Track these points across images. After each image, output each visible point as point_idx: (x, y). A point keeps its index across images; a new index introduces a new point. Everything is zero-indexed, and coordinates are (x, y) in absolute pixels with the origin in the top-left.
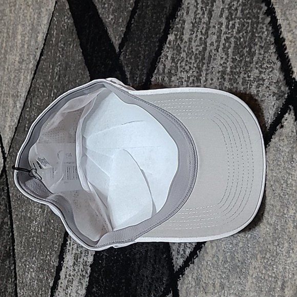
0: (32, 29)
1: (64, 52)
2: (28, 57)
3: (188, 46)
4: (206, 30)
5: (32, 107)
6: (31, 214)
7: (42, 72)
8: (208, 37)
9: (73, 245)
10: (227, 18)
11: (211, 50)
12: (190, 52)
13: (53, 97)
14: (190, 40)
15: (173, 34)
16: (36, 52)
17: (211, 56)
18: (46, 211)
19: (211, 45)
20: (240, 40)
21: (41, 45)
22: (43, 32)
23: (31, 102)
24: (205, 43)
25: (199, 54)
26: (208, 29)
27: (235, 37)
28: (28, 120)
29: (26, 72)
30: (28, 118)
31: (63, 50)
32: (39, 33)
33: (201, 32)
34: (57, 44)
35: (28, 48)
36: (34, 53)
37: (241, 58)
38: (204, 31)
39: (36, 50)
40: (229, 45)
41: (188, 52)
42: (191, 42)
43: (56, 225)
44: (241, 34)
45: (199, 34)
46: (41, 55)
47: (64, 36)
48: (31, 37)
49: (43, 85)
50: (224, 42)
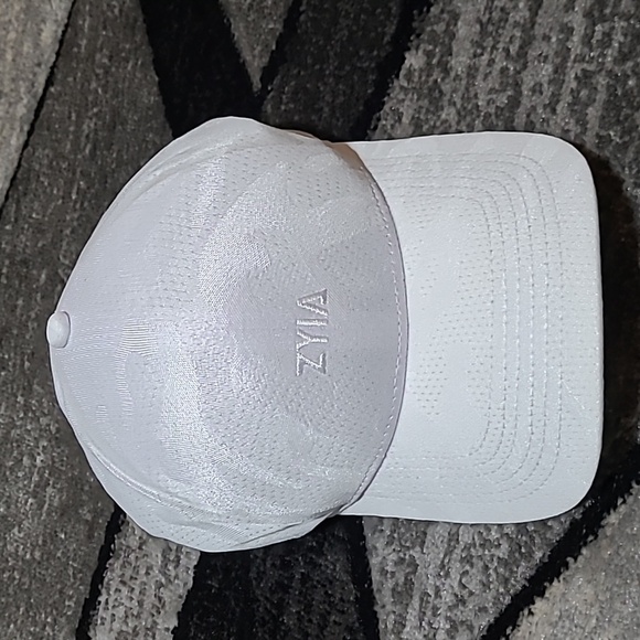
0: (26, 11)
1: (110, 79)
2: (13, 86)
3: (463, 88)
4: (521, 47)
5: (21, 222)
6: (9, 507)
7: (48, 130)
8: (525, 66)
9: (114, 607)
10: (588, 14)
11: (534, 108)
12: (470, 107)
13: (76, 202)
14: (472, 72)
15: (420, 52)
16: (35, 74)
17: (532, 122)
18: (46, 506)
19: (533, 90)
20: (625, 83)
21: (50, 56)
22: (56, 21)
23: (18, 209)
24: (517, 85)
25: (497, 116)
26: (526, 43)
27: (610, 73)
28: (10, 256)
29: (8, 126)
30: (8, 251)
31: (107, 72)
32: (44, 21)
33: (507, 51)
34: (91, 56)
35: (14, 60)
36: (31, 76)
37: (627, 139)
38: (513, 50)
39: (36, 69)
40: (589, 97)
41: (465, 108)
42: (474, 77)
43: (71, 548)
44: (630, 64)
45: (499, 56)
46: (49, 82)
47: (111, 34)
48: (23, 31)
49: (50, 166)
50: (574, 85)
